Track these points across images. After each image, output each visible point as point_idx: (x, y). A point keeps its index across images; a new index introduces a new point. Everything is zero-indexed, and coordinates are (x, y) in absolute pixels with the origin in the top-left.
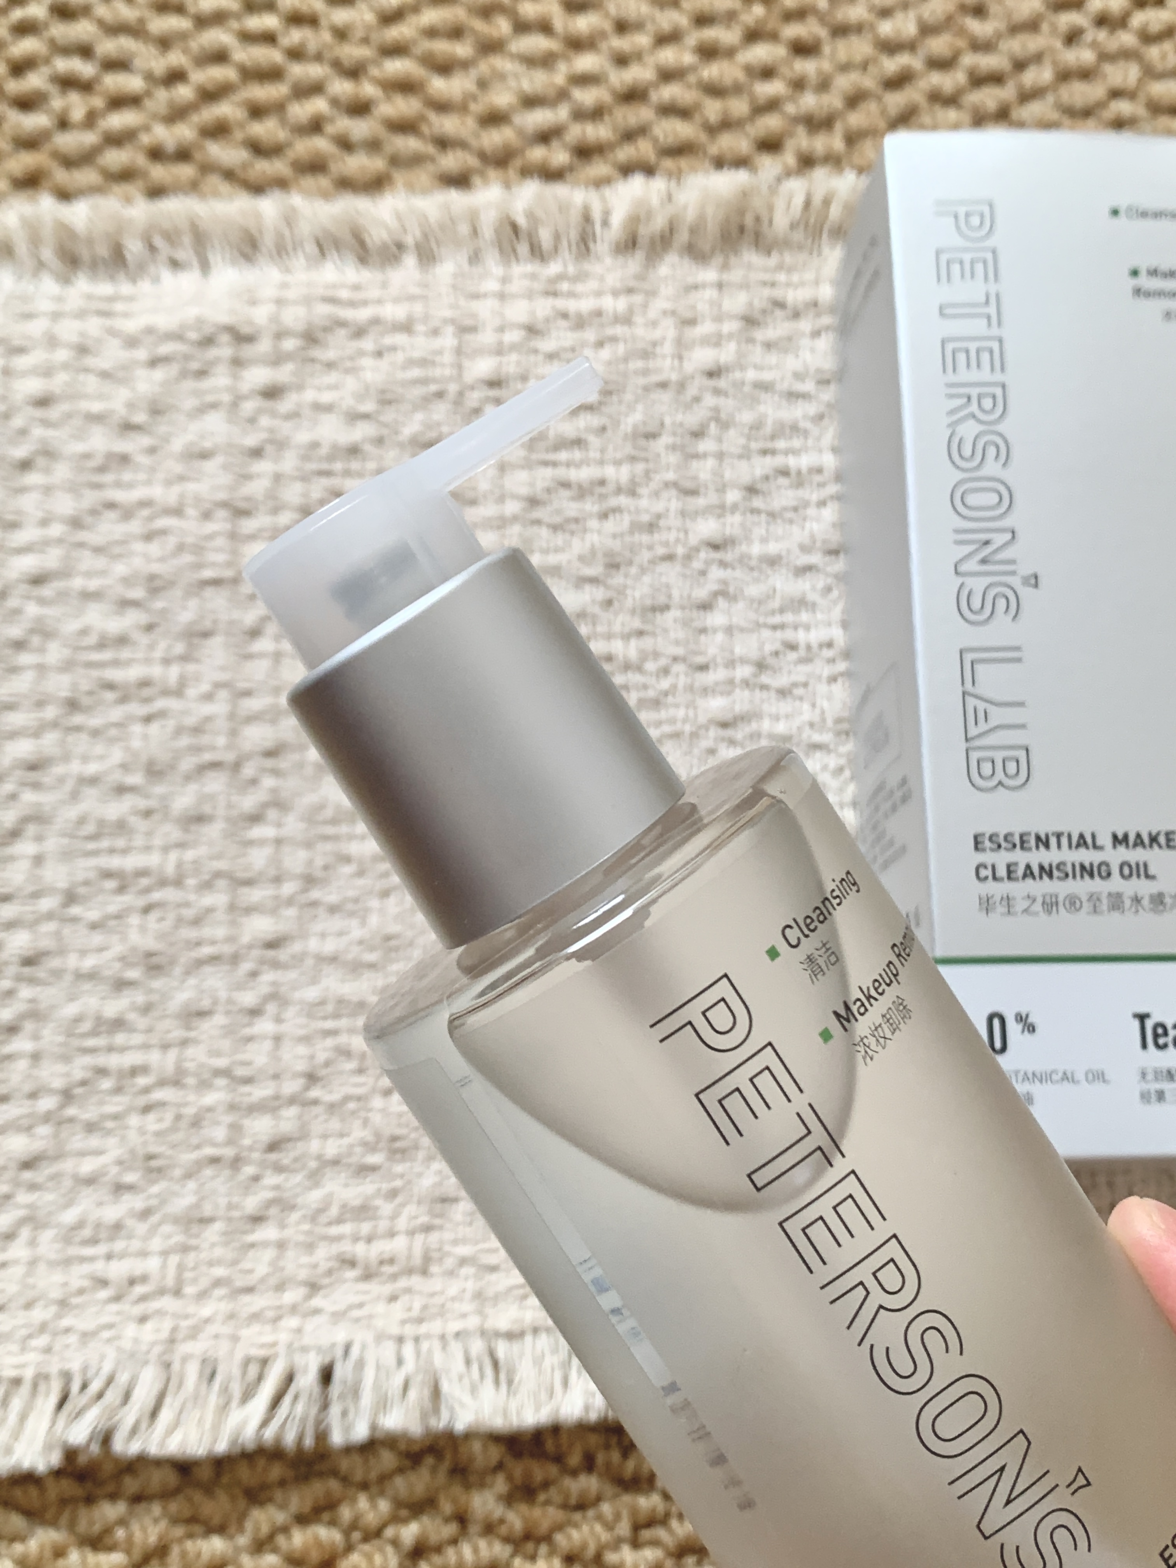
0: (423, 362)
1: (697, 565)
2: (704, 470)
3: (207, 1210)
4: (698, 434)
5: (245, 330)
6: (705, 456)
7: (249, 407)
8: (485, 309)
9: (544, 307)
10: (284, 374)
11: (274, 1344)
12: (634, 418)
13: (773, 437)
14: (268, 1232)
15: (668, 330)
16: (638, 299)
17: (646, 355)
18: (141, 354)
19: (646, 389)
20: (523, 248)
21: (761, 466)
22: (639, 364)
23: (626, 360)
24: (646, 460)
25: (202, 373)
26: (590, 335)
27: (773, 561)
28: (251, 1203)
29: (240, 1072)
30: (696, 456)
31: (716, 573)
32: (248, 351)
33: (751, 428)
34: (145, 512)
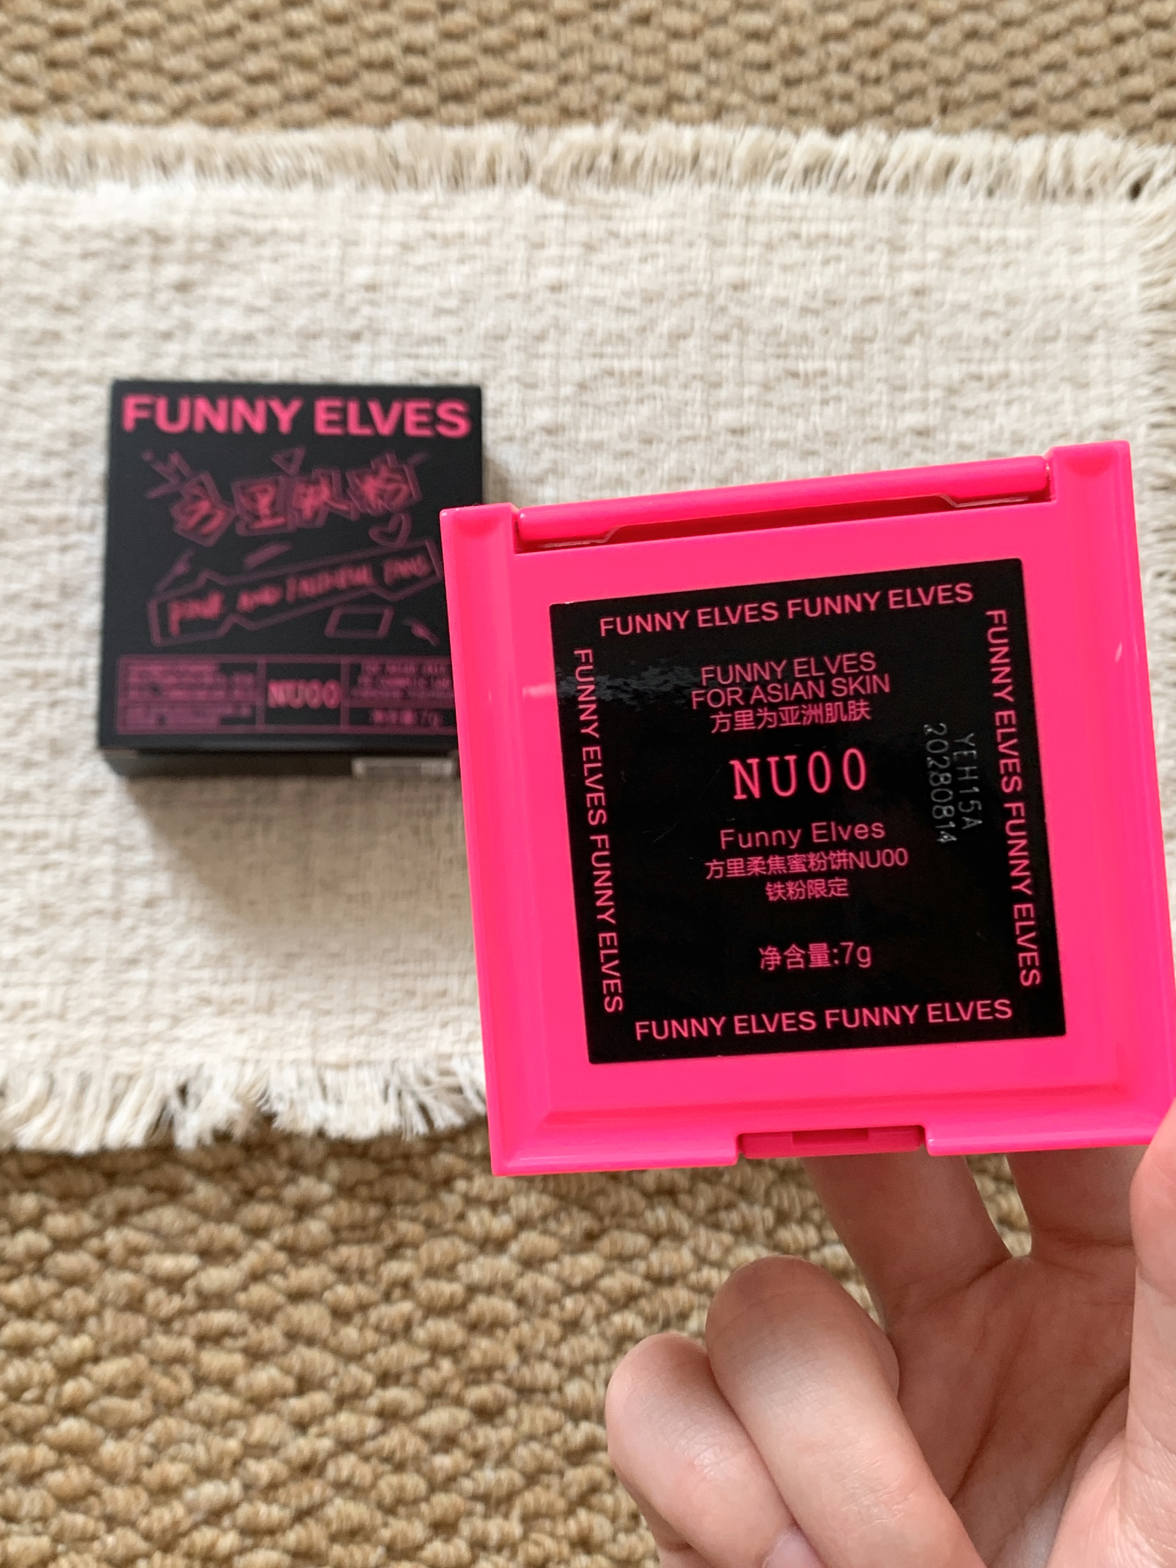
0: (313, 268)
1: (533, 446)
2: (544, 368)
3: (90, 954)
4: (541, 337)
5: (163, 233)
6: (544, 356)
7: (163, 297)
8: (368, 228)
9: (417, 228)
10: (196, 271)
11: (138, 1064)
12: (487, 323)
13: (602, 344)
14: (141, 974)
15: (521, 251)
16: (496, 225)
17: (500, 271)
18: (75, 248)
19: (498, 299)
20: (402, 180)
21: (591, 367)
22: (494, 278)
23: (482, 275)
24: (495, 358)
25: (125, 267)
26: (454, 253)
27: (597, 447)
28: (127, 950)
29: (125, 842)
30: (537, 356)
31: (548, 455)
32: (166, 251)
33: (584, 334)
34: (72, 381)
